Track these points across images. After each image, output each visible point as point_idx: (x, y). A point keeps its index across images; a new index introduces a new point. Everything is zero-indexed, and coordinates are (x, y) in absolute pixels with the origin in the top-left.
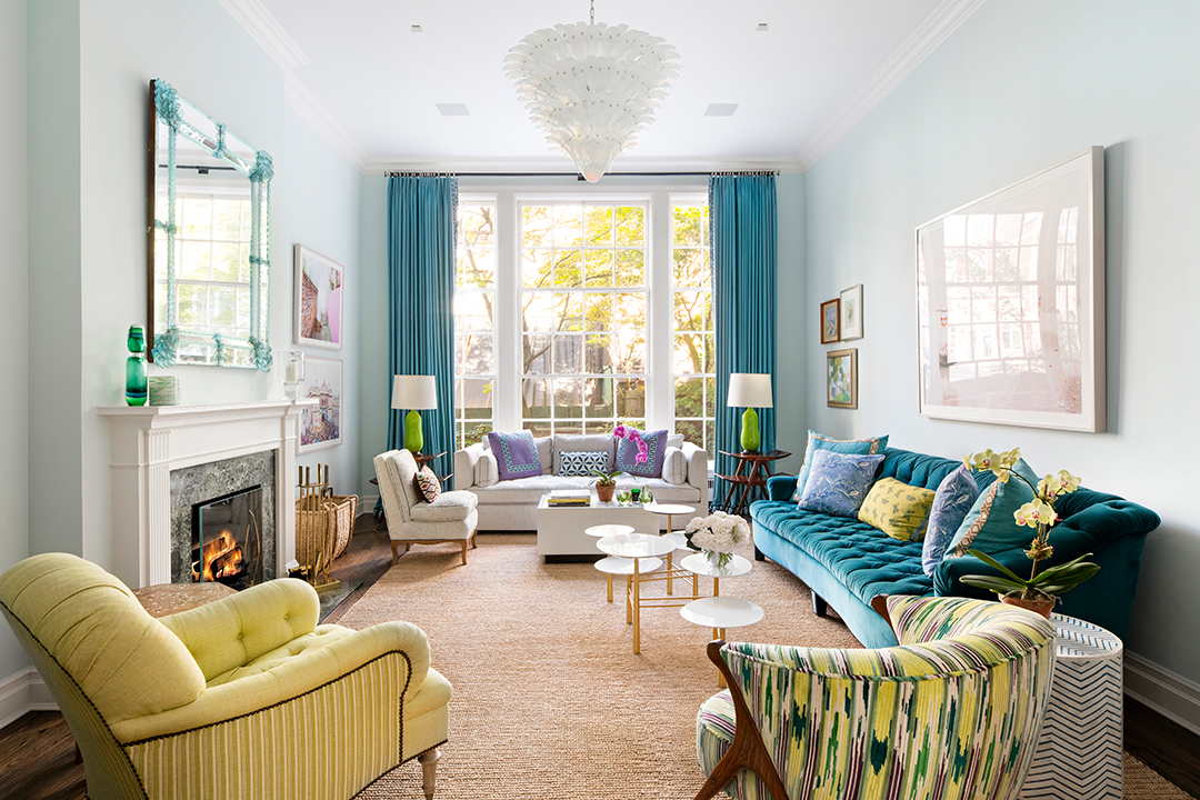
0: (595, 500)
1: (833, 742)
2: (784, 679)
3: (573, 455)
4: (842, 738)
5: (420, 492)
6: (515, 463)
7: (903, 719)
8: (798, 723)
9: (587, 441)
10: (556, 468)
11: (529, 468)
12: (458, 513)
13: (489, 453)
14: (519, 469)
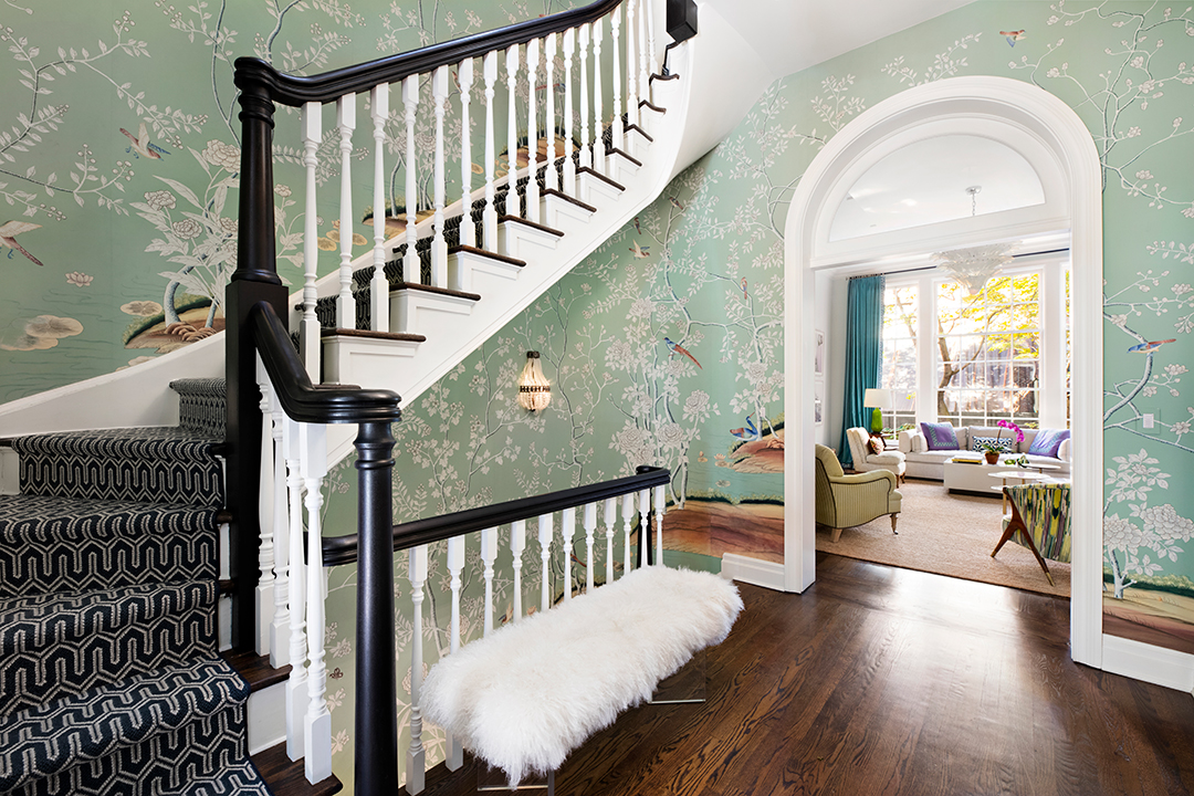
0: (985, 462)
1: (1040, 510)
2: (1025, 491)
3: (983, 439)
4: (1043, 508)
5: (871, 449)
6: (939, 440)
7: (1064, 501)
8: (1030, 506)
9: (988, 431)
10: (970, 447)
11: (950, 445)
12: (894, 463)
13: (921, 434)
14: (940, 445)
